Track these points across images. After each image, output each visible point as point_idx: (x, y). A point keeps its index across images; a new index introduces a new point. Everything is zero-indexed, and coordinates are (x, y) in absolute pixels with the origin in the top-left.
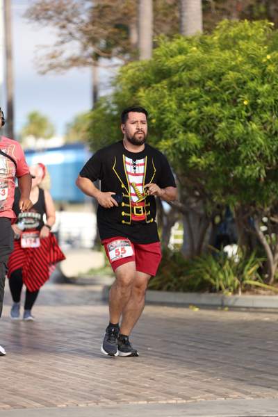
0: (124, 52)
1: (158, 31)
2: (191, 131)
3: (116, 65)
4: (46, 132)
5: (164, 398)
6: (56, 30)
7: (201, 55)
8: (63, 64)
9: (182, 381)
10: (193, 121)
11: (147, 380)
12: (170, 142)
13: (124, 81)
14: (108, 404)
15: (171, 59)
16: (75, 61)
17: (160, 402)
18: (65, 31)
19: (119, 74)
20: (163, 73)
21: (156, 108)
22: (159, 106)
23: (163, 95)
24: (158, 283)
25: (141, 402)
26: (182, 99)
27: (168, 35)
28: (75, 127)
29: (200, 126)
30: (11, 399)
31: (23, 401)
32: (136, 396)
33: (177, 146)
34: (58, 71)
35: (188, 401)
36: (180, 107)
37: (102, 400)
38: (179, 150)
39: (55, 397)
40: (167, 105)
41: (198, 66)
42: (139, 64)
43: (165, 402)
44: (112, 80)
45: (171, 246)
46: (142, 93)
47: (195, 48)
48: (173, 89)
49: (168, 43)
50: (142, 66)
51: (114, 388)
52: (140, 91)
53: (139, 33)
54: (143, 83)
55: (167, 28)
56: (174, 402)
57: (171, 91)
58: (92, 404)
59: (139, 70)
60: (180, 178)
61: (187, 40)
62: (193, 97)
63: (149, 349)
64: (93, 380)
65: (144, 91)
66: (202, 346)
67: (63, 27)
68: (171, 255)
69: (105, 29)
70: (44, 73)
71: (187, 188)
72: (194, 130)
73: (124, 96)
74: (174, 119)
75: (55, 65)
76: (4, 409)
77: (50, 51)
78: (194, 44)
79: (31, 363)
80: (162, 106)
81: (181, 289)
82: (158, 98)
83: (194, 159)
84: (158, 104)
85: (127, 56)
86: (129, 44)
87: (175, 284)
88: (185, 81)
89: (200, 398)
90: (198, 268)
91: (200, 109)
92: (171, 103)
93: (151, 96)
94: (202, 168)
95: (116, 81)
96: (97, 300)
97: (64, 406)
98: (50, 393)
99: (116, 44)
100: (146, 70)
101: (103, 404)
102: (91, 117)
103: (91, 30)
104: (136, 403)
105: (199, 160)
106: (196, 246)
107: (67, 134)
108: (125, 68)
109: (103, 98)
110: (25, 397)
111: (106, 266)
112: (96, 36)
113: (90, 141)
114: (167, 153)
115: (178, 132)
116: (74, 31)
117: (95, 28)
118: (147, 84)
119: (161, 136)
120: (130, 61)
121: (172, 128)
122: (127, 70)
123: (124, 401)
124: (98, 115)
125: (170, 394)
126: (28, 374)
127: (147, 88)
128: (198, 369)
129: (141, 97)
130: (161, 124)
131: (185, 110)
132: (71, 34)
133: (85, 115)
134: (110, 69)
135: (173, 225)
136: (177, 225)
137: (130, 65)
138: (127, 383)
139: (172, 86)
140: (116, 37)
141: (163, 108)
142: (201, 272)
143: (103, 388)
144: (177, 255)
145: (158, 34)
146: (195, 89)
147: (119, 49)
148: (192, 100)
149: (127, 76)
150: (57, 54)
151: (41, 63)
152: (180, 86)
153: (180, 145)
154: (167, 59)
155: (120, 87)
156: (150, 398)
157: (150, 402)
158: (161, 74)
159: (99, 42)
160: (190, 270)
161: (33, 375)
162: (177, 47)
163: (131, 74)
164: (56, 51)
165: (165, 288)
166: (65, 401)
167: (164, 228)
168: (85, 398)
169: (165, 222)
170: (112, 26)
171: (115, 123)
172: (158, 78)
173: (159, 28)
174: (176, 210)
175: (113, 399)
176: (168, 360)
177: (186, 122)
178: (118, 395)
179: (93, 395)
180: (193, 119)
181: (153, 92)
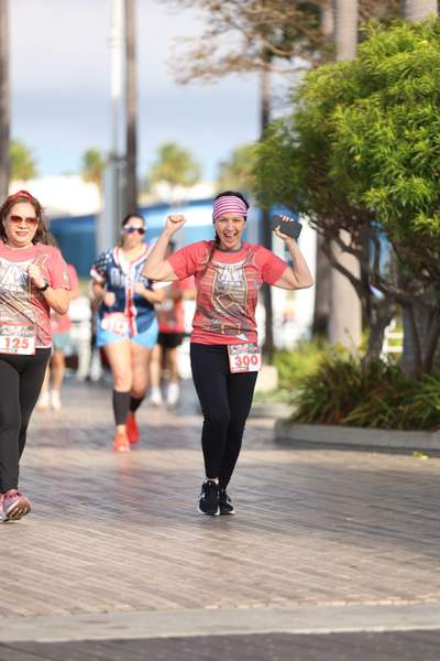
0: (312, 48)
1: (366, 14)
2: (417, 175)
3: (299, 69)
4: (187, 176)
5: (374, 597)
6: (206, 13)
7: (435, 53)
8: (216, 67)
9: (402, 570)
10: (421, 158)
11: (346, 568)
12: (383, 192)
13: (312, 93)
14: (283, 605)
15: (388, 59)
16: (234, 63)
17: (368, 603)
18: (218, 15)
19: (302, 83)
20: (373, 81)
21: (362, 137)
22: (367, 134)
23: (372, 117)
24: (365, 415)
25: (336, 603)
26: (405, 123)
27: (382, 21)
28: (232, 167)
29: (432, 165)
30: (132, 596)
31: (152, 600)
32: (327, 593)
33: (395, 197)
34: (207, 78)
35: (412, 602)
36: (400, 136)
37: (274, 599)
38: (398, 204)
39: (201, 593)
40: (379, 132)
41: (431, 71)
42: (336, 66)
43: (374, 603)
44: (291, 92)
45: (385, 360)
46: (339, 113)
47: (425, 42)
48: (388, 107)
49: (383, 34)
50: (341, 70)
51: (290, 579)
52: (336, 110)
53: (335, 18)
54: (341, 97)
55: (381, 10)
56: (388, 603)
57: (386, 112)
58: (258, 605)
59: (334, 77)
60: (398, 248)
61: (413, 28)
62: (420, 121)
63: (348, 519)
64: (259, 567)
65: (343, 110)
66: (433, 515)
67: (217, 8)
68: (385, 370)
69: (283, 11)
70: (184, 82)
71: (411, 265)
72: (421, 172)
73: (312, 119)
74: (390, 155)
75: (202, 69)
76: (121, 610)
77: (195, 46)
78: (424, 36)
79: (163, 539)
80: (372, 134)
81: (400, 425)
82: (364, 121)
83: (421, 218)
84: (364, 131)
85: (317, 55)
86: (321, 35)
87: (390, 417)
88: (409, 94)
89: (429, 598)
90: (428, 392)
91: (431, 138)
92: (385, 128)
93: (354, 118)
94: (434, 233)
95: (297, 95)
96: (266, 442)
97: (215, 607)
98: (193, 587)
99: (300, 35)
100: (347, 77)
101: (276, 605)
102: (256, 152)
103: (261, 13)
104: (328, 604)
105: (429, 220)
106: (423, 357)
107: (221, 179)
108: (312, 74)
109: (277, 121)
110: (154, 592)
111: (280, 387)
112: (269, 22)
113: (256, 190)
114: (379, 209)
115: (396, 176)
116: (233, 15)
117: (266, 10)
118: (348, 99)
119: (369, 183)
120: (320, 62)
121: (387, 170)
122: (318, 76)
123: (309, 601)
124: (269, 149)
125: (382, 591)
126: (157, 556)
127: (347, 106)
128: (426, 551)
129: (337, 119)
130: (369, 163)
131: (408, 141)
132: (228, 19)
133: (250, 148)
134: (290, 75)
135: (388, 323)
136: (393, 323)
137: (321, 68)
139: (388, 102)
140: (300, 24)
141: (373, 137)
142: (432, 398)
143: (276, 580)
144: (395, 371)
145: (367, 19)
146: (424, 106)
147: (305, 42)
148: (419, 125)
149: (316, 86)
150: (205, 52)
151: (181, 65)
152: (400, 102)
153: (399, 197)
154: (380, 59)
155: (305, 104)
156: (350, 596)
157: (351, 604)
158: (370, 84)
159: (273, 33)
160: (414, 394)
161: (166, 558)
162: (397, 39)
163: (323, 83)
164: (204, 47)
165: (374, 423)
166: (219, 600)
167: (374, 327)
168: (248, 596)
169: (374, 319)
170: (294, 7)
171: (297, 161)
172: (365, 90)
173: (367, 10)
174: (393, 299)
175: (291, 597)
176: (379, 537)
177: (409, 160)
178: (299, 590)
179: (260, 590)
180: (421, 154)
181: (358, 112)
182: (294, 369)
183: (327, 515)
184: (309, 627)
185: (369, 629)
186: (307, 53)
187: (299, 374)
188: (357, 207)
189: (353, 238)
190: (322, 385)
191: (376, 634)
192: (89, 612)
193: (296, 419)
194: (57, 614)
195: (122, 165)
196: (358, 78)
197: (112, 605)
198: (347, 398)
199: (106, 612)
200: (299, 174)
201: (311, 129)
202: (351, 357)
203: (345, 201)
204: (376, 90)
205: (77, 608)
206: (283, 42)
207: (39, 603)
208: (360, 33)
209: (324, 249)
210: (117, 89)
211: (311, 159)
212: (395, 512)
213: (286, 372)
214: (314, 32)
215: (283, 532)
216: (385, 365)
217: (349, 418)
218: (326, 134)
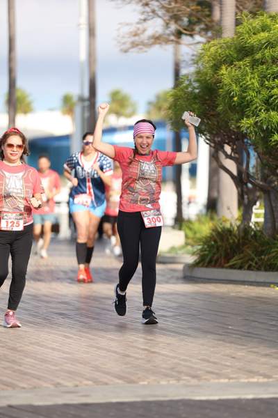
0: (207, 29)
1: (241, 8)
2: (273, 110)
3: (198, 43)
4: (128, 110)
5: (245, 376)
6: (139, 7)
8: (146, 41)
9: (263, 360)
10: (275, 99)
11: (229, 358)
12: (251, 121)
13: (206, 58)
14: (189, 382)
15: (254, 36)
16: (157, 39)
17: (243, 380)
18: (147, 9)
19: (200, 51)
20: (245, 50)
21: (238, 86)
22: (241, 84)
23: (245, 72)
24: (240, 261)
25: (222, 381)
26: (265, 77)
27: (251, 12)
28: (156, 105)
30: (93, 376)
31: (105, 378)
32: (217, 374)
33: (259, 124)
34: (141, 49)
35: (271, 380)
36: (262, 85)
37: (183, 378)
38: (261, 128)
39: (137, 374)
40: (249, 83)
42: (222, 41)
43: (246, 381)
44: (194, 58)
45: (253, 227)
46: (224, 70)
47: (277, 25)
48: (255, 67)
49: (251, 20)
50: (225, 43)
51: (195, 366)
52: (222, 69)
53: (221, 10)
54: (224, 60)
55: (250, 5)
56: (255, 380)
58: (173, 382)
59: (221, 48)
60: (261, 156)
61: (270, 17)
62: (275, 75)
63: (230, 327)
64: (175, 358)
65: (226, 69)
67: (147, 4)
68: (253, 233)
69: (188, 7)
70: (126, 51)
71: (270, 167)
72: (276, 108)
73: (206, 74)
74: (256, 97)
75: (137, 43)
76: (86, 385)
77: (133, 29)
79: (112, 340)
80: (244, 84)
81: (263, 268)
82: (239, 76)
83: (276, 137)
84: (240, 82)
85: (210, 34)
86: (212, 21)
87: (256, 263)
88: (268, 59)
92: (253, 80)
93: (233, 74)
95: (197, 59)
96: (178, 278)
97: (146, 383)
98: (132, 371)
99: (199, 21)
100: (229, 48)
101: (184, 382)
102: (172, 95)
103: (174, 7)
104: (216, 381)
107: (149, 113)
108: (207, 46)
109: (185, 76)
110: (108, 373)
111: (187, 244)
112: (179, 13)
113: (171, 119)
114: (249, 131)
115: (260, 111)
116: (156, 9)
117: (177, 5)
118: (229, 62)
119: (243, 115)
120: (212, 38)
121: (254, 106)
122: (210, 47)
123: (205, 379)
124: (179, 93)
125: (252, 373)
126: (108, 351)
127: (229, 66)
129: (223, 75)
130: (243, 102)
131: (268, 88)
132: (153, 11)
133: (166, 93)
134: (192, 47)
135: (255, 204)
136: (258, 203)
137: (212, 42)
138: (208, 361)
139: (255, 64)
140: (199, 15)
141: (244, 86)
143: (185, 366)
144: (259, 234)
145: (241, 11)
147: (202, 26)
148: (274, 78)
149: (209, 53)
150: (139, 32)
151: (125, 40)
152: (263, 63)
153: (262, 123)
154: (250, 36)
155: (202, 64)
156: (232, 376)
157: (231, 381)
158: (243, 52)
159: (182, 20)
160: (271, 248)
161: (115, 352)
162: (260, 24)
163: (213, 52)
164: (138, 29)
165: (246, 267)
166: (147, 378)
167: (246, 206)
168: (166, 375)
169: (246, 201)
170: (195, 3)
171: (197, 101)
172: (240, 56)
173: (241, 5)
174: (257, 188)
175: (194, 377)
176: (250, 339)
177: (268, 101)
178: (199, 372)
179: (174, 373)
180: (276, 96)
181: (236, 70)
182: (195, 233)
183: (216, 324)
184: (205, 396)
185: (243, 397)
186: (203, 33)
187: (198, 235)
188: (235, 130)
189: (232, 150)
190: (213, 243)
191: (248, 400)
192: (66, 386)
193: (196, 264)
194: (46, 387)
195: (87, 103)
196: (236, 48)
197: (81, 382)
198: (229, 250)
199: (77, 386)
200: (198, 109)
201: (206, 81)
202: (231, 225)
203: (227, 126)
204: (247, 56)
205: (59, 384)
206: (188, 26)
207: (36, 380)
208: (237, 19)
209: (214, 157)
210: (83, 56)
211: (206, 100)
212: (259, 323)
213: (190, 234)
214: (208, 19)
215: (188, 335)
216: (253, 230)
217: (231, 264)
218: (215, 83)
